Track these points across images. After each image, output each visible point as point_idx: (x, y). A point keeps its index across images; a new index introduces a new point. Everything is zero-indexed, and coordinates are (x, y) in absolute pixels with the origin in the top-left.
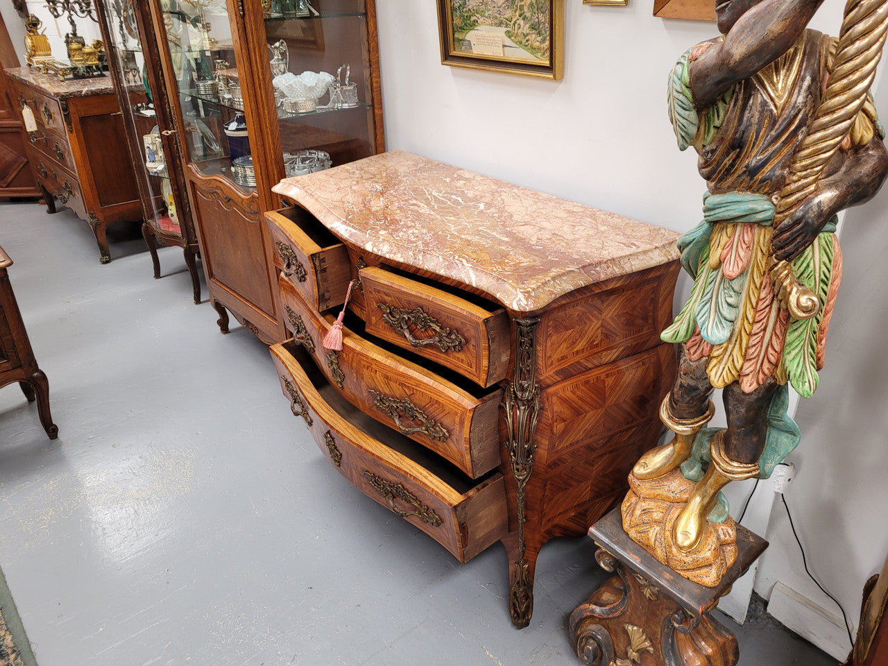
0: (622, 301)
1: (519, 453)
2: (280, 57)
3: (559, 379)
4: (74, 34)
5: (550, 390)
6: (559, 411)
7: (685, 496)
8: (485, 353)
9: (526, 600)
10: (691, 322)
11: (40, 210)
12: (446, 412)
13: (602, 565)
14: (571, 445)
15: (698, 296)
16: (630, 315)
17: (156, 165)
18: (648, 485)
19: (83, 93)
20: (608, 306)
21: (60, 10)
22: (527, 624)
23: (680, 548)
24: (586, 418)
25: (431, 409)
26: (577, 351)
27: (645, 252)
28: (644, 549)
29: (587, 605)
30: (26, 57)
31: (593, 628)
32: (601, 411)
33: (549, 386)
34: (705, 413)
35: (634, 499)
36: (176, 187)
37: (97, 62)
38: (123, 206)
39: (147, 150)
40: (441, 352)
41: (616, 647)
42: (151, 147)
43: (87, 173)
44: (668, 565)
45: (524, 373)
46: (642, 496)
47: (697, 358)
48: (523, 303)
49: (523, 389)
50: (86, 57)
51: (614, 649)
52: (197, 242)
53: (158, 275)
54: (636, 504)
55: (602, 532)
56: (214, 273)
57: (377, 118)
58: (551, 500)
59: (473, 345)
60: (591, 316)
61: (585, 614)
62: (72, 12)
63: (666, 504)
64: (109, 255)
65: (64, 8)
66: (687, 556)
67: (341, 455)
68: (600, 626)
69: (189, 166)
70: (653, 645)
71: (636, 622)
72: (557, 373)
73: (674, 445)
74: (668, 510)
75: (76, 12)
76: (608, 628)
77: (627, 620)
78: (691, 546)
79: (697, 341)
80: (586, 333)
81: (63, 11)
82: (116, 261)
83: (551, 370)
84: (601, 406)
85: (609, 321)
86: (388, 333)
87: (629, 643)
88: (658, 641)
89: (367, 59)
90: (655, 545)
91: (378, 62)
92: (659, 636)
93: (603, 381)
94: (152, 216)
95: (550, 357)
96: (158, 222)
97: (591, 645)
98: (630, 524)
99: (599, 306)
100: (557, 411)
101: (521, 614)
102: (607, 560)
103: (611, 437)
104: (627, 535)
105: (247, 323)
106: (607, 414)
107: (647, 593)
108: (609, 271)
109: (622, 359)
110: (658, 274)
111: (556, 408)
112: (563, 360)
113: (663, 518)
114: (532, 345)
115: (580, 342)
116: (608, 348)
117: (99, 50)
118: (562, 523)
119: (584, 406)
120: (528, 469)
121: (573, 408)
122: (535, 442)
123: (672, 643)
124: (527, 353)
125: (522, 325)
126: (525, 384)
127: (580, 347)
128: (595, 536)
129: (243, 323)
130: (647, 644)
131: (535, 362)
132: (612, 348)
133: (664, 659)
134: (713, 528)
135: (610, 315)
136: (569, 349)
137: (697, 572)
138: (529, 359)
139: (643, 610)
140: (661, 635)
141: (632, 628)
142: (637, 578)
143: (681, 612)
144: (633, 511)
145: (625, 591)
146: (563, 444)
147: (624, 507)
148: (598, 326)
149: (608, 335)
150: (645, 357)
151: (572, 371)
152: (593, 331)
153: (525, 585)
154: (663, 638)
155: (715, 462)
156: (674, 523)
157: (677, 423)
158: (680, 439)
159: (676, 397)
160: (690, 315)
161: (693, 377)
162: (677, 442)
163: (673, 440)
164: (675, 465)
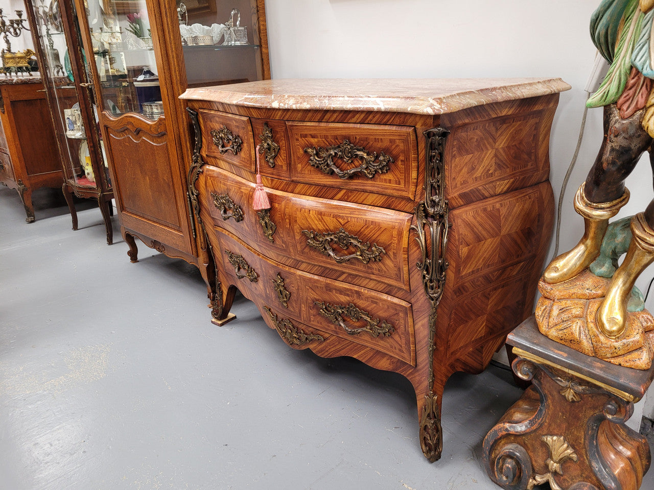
0: (512, 132)
1: (434, 267)
3: (462, 203)
4: (9, 50)
5: (456, 212)
6: (463, 233)
7: (600, 292)
8: (414, 165)
9: (437, 432)
10: (623, 80)
13: (520, 375)
14: (472, 273)
15: (627, 51)
16: (517, 148)
17: (75, 132)
18: (560, 287)
19: (14, 81)
20: (500, 135)
22: (440, 457)
23: (610, 333)
24: (486, 246)
26: (476, 178)
27: (530, 84)
28: (570, 344)
29: (501, 425)
31: (508, 448)
32: (497, 240)
33: (454, 208)
34: (621, 196)
35: (547, 302)
36: (92, 144)
37: (27, 65)
38: (47, 175)
39: (67, 121)
41: (534, 463)
42: (71, 118)
43: (16, 147)
44: (596, 354)
45: (434, 187)
46: (556, 298)
47: (631, 113)
48: (437, 106)
49: (434, 204)
50: (17, 60)
51: (533, 466)
52: (111, 190)
53: (75, 227)
54: (552, 306)
55: (521, 337)
56: (125, 205)
57: (264, 56)
58: (454, 331)
60: (487, 144)
61: (500, 434)
62: (8, 33)
63: (582, 301)
64: (34, 216)
66: (617, 342)
68: (515, 445)
69: (103, 113)
70: (576, 452)
71: (556, 432)
72: (461, 196)
73: (583, 244)
74: (586, 307)
75: (10, 33)
76: (524, 445)
77: (545, 431)
78: (620, 330)
79: (630, 95)
80: (483, 161)
82: (39, 221)
83: (456, 192)
84: (497, 235)
85: (501, 151)
87: (550, 455)
88: (581, 445)
89: (255, 6)
90: (580, 338)
91: (264, 8)
92: (583, 440)
93: (498, 210)
94: (72, 178)
95: (454, 178)
96: (77, 181)
97: (509, 464)
98: (548, 326)
99: (494, 133)
100: (462, 234)
101: (433, 447)
102: (525, 368)
103: (504, 269)
104: (546, 336)
105: (155, 244)
106: (502, 242)
107: (570, 395)
108: (504, 95)
109: (512, 191)
110: (541, 108)
111: (461, 230)
112: (466, 184)
113: (583, 312)
114: (441, 161)
115: (478, 169)
116: (501, 179)
117: (29, 57)
118: (463, 358)
119: (484, 233)
120: (441, 286)
121: (475, 233)
122: (446, 259)
123: (597, 445)
124: (438, 167)
125: (434, 135)
126: (436, 198)
127: (478, 173)
128: (515, 342)
129: (151, 245)
130: (569, 451)
131: (443, 178)
132: (503, 179)
133: (590, 462)
134: (634, 316)
135: (502, 145)
136: (470, 174)
137: (629, 357)
138: (438, 174)
139: (563, 416)
140: (585, 439)
141: (552, 439)
142: (558, 382)
143: (614, 402)
144: (549, 313)
145: (542, 402)
146: (466, 270)
147: (539, 312)
148: (492, 155)
149: (500, 166)
150: (530, 192)
151: (472, 196)
152: (488, 159)
153: (435, 417)
154: (587, 442)
155: (639, 238)
156: (596, 314)
157: (595, 208)
158: (591, 235)
159: (605, 165)
160: (620, 71)
161: (627, 136)
162: (587, 240)
163: (582, 240)
164: (585, 265)
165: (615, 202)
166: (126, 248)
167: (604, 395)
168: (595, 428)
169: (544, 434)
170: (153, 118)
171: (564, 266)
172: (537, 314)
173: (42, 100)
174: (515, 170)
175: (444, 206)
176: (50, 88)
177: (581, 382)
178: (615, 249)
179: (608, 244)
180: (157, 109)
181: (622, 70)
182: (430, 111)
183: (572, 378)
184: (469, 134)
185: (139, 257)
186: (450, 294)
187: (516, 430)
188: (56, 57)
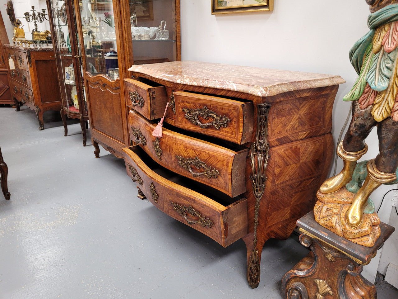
0: (309, 105)
1: (258, 180)
2: (133, 22)
3: (278, 144)
4: (36, 30)
5: (274, 149)
7: (350, 201)
8: (241, 124)
9: (257, 272)
10: (362, 88)
11: (13, 110)
12: (218, 160)
13: (303, 243)
14: (282, 182)
15: (365, 73)
16: (312, 114)
17: (70, 81)
18: (328, 196)
19: (38, 49)
20: (302, 107)
21: (31, 18)
22: (258, 286)
24: (291, 168)
25: (210, 161)
26: (287, 130)
27: (321, 80)
28: (330, 229)
29: (292, 271)
30: (13, 39)
31: (296, 284)
32: (298, 165)
33: (273, 147)
34: (363, 149)
35: (321, 204)
36: (79, 89)
37: (46, 39)
38: (53, 103)
39: (66, 74)
40: (216, 129)
41: (309, 294)
42: (68, 72)
43: (37, 87)
44: (344, 236)
45: (261, 135)
46: (326, 202)
47: (366, 106)
48: (264, 92)
49: (261, 144)
50: (41, 37)
51: (308, 295)
52: (87, 115)
53: (66, 134)
54: (323, 206)
55: (304, 222)
56: (95, 125)
57: (178, 47)
58: (270, 215)
59: (234, 122)
60: (294, 112)
61: (291, 276)
62: (36, 20)
63: (340, 205)
64: (43, 126)
65: (33, 18)
66: (355, 230)
67: (158, 195)
68: (299, 283)
69: (86, 72)
70: (332, 290)
71: (322, 277)
72: (277, 140)
73: (343, 173)
74: (341, 208)
75: (38, 20)
76: (305, 284)
77: (316, 277)
78: (357, 224)
79: (366, 97)
80: (291, 121)
81: (32, 20)
82: (46, 129)
83: (274, 138)
84: (298, 162)
85: (303, 116)
86: (187, 125)
87: (318, 291)
88: (335, 286)
89: (175, 18)
90: (336, 226)
91: (180, 20)
92: (336, 283)
93: (299, 148)
94: (66, 106)
95: (274, 130)
96: (69, 108)
97: (295, 294)
98: (320, 217)
99: (298, 106)
100: (276, 161)
101: (254, 280)
102: (306, 240)
103: (301, 182)
104: (318, 223)
105: (109, 149)
106: (300, 167)
107: (330, 257)
108: (305, 85)
109: (308, 138)
110: (327, 93)
111: (276, 159)
112: (280, 133)
113: (339, 212)
114: (266, 121)
115: (288, 125)
116: (302, 131)
117: (47, 35)
118: (275, 230)
119: (290, 161)
120: (262, 190)
121: (284, 161)
122: (266, 175)
123: (344, 287)
124: (264, 124)
125: (262, 107)
126: (262, 141)
127: (288, 128)
128: (300, 225)
129: (107, 149)
130: (329, 289)
131: (267, 130)
132: (303, 131)
133: (339, 296)
134: (368, 216)
135: (303, 112)
136: (283, 128)
137: (362, 239)
138: (264, 128)
139: (326, 269)
140: (337, 283)
141: (319, 281)
142: (324, 249)
143: (352, 264)
144: (321, 210)
145: (315, 260)
146: (278, 181)
147: (315, 209)
148: (297, 117)
149: (302, 124)
150: (319, 139)
151: (284, 140)
152: (294, 120)
153: (257, 263)
154: (338, 285)
155: (371, 174)
156: (346, 214)
157: (348, 155)
158: (347, 168)
159: (351, 133)
160: (361, 83)
161: (363, 119)
162: (344, 171)
163: (342, 171)
164: (343, 185)
165: (359, 152)
166: (94, 149)
167: (347, 259)
168: (343, 277)
169: (315, 278)
170: (113, 78)
171: (332, 184)
172: (314, 210)
173: (53, 61)
174: (310, 127)
175: (266, 146)
176: (58, 55)
177: (336, 251)
178: (359, 177)
179: (356, 174)
180: (116, 73)
181: (362, 83)
182: (260, 95)
183: (331, 248)
184: (283, 106)
185: (101, 155)
186: (268, 194)
187: (300, 275)
188: (63, 36)
